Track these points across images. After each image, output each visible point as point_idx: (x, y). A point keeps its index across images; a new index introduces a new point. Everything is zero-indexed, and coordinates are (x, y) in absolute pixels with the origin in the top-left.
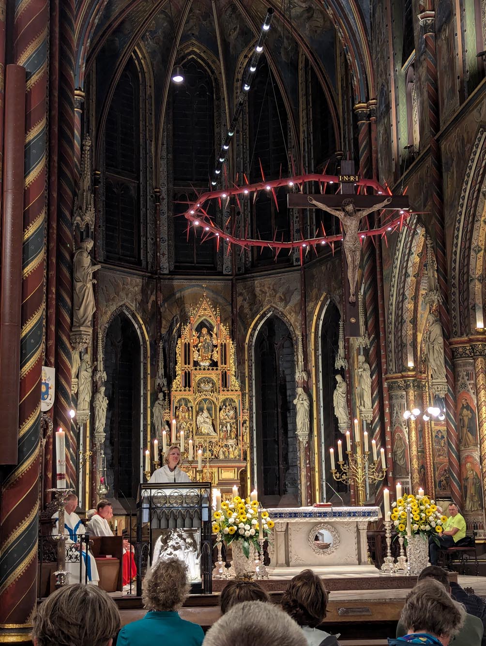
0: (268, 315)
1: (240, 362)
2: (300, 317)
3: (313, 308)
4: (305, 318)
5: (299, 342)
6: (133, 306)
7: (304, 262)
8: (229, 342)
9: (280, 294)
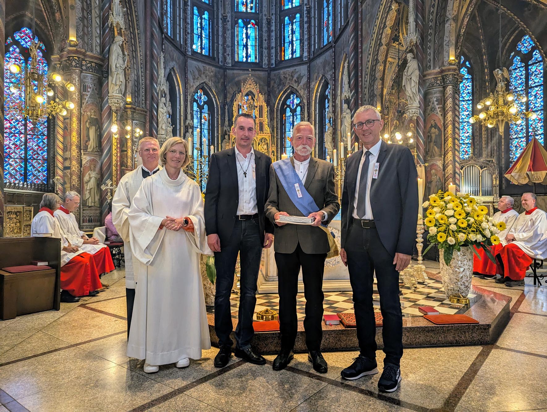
0: (288, 92)
1: (272, 119)
2: (306, 92)
3: (314, 86)
4: (309, 92)
5: (305, 107)
6: (210, 84)
7: (309, 58)
8: (265, 105)
9: (295, 78)
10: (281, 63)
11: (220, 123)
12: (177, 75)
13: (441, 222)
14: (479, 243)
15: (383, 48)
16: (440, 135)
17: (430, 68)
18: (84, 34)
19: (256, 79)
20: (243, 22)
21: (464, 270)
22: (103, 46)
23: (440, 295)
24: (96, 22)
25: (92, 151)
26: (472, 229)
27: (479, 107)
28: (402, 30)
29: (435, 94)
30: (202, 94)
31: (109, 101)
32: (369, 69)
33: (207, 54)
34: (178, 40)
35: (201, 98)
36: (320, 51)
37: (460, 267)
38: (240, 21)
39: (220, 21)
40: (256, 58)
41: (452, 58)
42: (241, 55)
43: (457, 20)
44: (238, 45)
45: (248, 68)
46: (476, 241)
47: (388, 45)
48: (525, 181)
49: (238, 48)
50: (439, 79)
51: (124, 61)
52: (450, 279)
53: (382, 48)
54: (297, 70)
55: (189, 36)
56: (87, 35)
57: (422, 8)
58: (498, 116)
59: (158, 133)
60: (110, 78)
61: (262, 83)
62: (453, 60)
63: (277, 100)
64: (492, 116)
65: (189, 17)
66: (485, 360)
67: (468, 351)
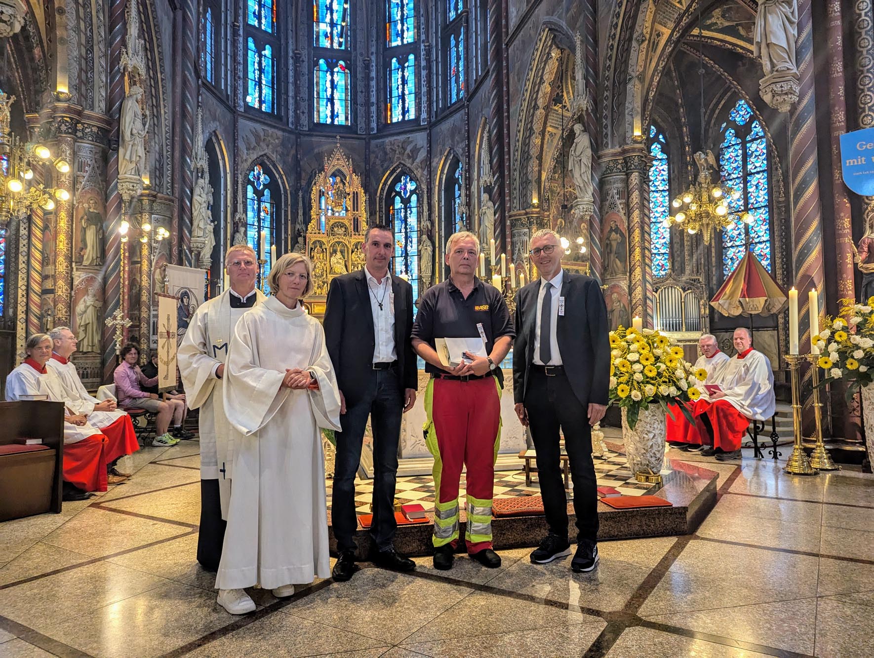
0: (398, 171)
1: (372, 213)
2: (425, 173)
3: (437, 163)
4: (430, 173)
5: (425, 194)
6: (274, 157)
7: (430, 121)
8: (361, 191)
9: (408, 151)
10: (386, 128)
11: (289, 218)
12: (222, 142)
13: (623, 370)
14: (673, 398)
15: (540, 112)
16: (623, 242)
17: (607, 147)
18: (81, 81)
19: (348, 152)
20: (327, 63)
21: (654, 436)
22: (110, 103)
23: (624, 473)
24: (100, 63)
25: (90, 265)
26: (663, 379)
27: (676, 204)
28: (567, 87)
29: (614, 183)
30: (262, 172)
31: (119, 187)
32: (520, 142)
33: (269, 111)
34: (223, 88)
35: (259, 179)
36: (447, 112)
37: (649, 432)
38: (322, 61)
39: (291, 61)
40: (347, 119)
41: (637, 132)
42: (323, 114)
43: (644, 78)
44: (318, 98)
45: (335, 134)
46: (669, 395)
47: (547, 108)
48: (737, 312)
49: (318, 103)
50: (620, 162)
51: (144, 125)
52: (637, 449)
53: (538, 112)
54: (410, 139)
55: (241, 82)
56: (85, 85)
57: (594, 60)
58: (701, 218)
59: (193, 235)
60: (121, 150)
61: (356, 157)
62: (639, 136)
63: (381, 185)
64: (693, 218)
65: (241, 53)
66: (679, 553)
67: (658, 543)
